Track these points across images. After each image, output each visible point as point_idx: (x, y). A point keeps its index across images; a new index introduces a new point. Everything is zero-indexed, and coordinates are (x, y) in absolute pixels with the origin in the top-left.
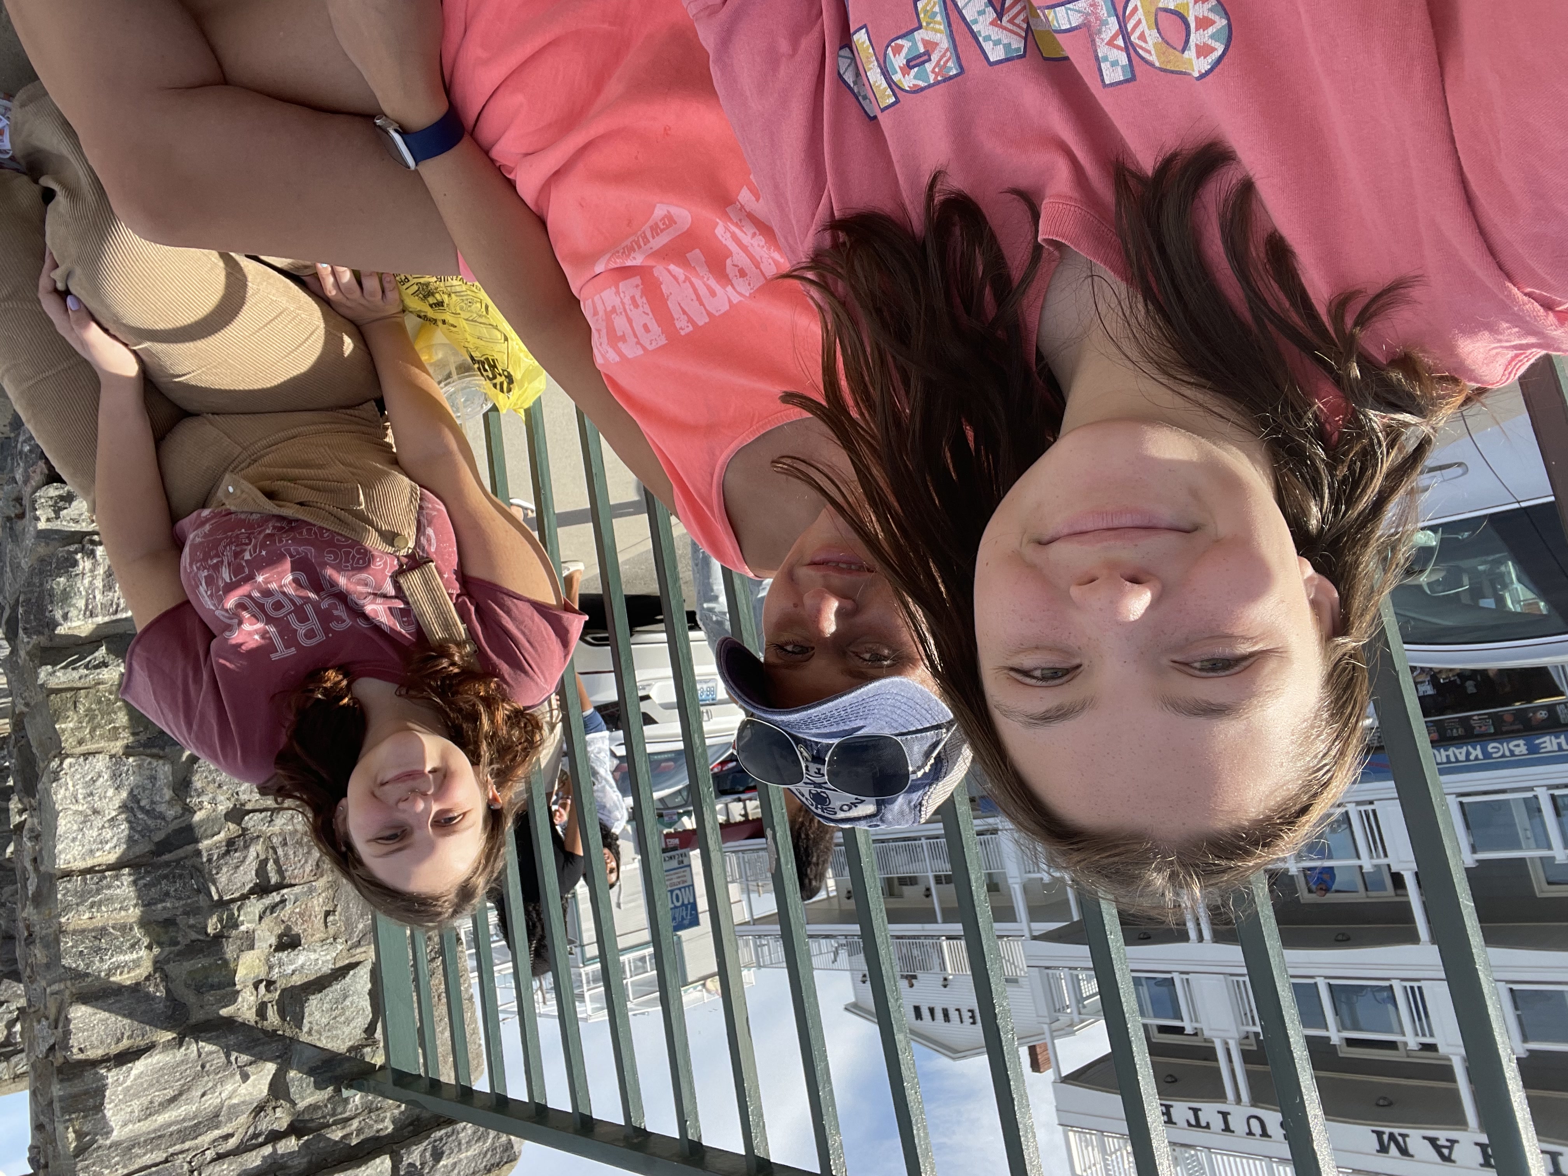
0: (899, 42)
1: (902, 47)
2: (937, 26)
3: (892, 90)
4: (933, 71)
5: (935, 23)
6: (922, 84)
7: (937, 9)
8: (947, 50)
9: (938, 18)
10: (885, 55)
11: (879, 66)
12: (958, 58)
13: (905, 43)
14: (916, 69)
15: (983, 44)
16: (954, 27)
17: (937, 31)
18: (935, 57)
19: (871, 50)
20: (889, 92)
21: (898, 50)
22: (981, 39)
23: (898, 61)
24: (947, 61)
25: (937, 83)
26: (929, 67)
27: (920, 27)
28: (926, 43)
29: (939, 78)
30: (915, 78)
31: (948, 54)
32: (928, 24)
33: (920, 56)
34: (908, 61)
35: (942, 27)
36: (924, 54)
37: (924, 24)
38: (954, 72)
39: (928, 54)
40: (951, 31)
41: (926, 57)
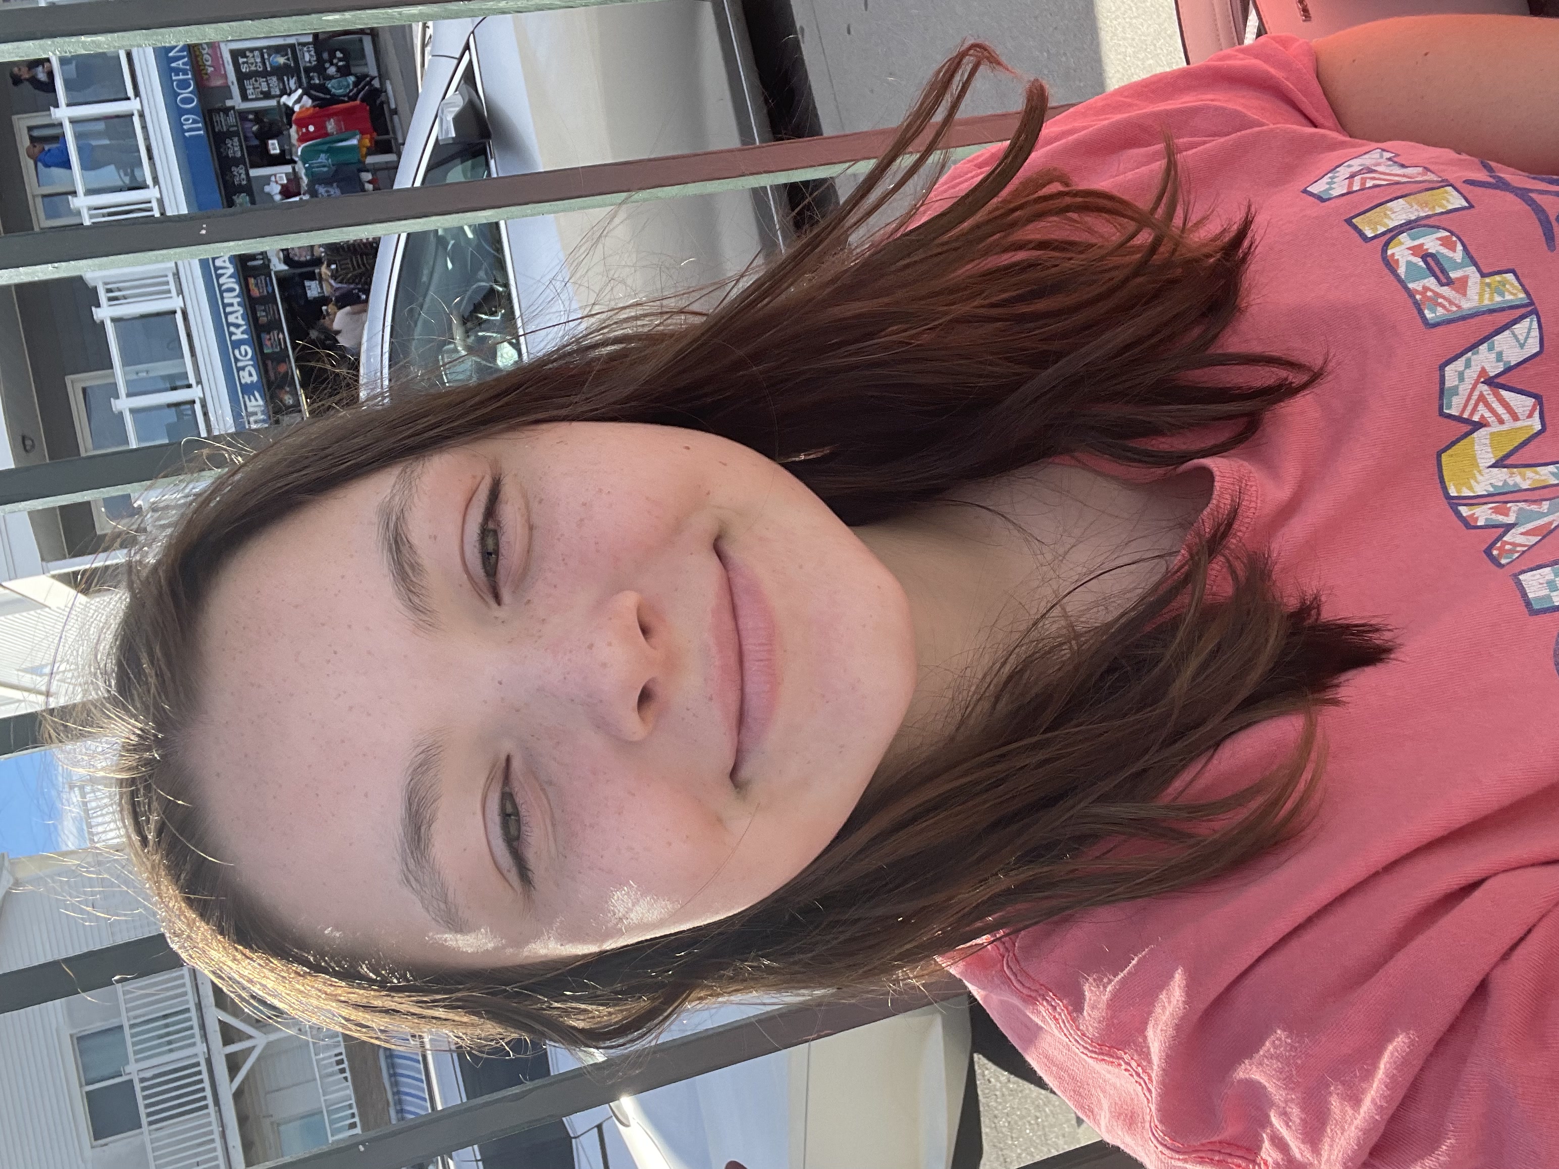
0: (1459, 247)
1: (1454, 250)
2: (1487, 296)
3: (1383, 234)
4: (1426, 289)
5: (1492, 294)
6: (1402, 271)
7: (1508, 297)
8: (1459, 307)
9: (1498, 299)
10: (1438, 228)
11: (1418, 219)
12: (1449, 322)
13: (1458, 255)
14: (1422, 264)
15: (1463, 358)
16: (1488, 317)
17: (1481, 295)
18: (1445, 291)
19: (1439, 210)
20: (1381, 230)
21: (1445, 242)
22: (1470, 354)
23: (1431, 243)
24: (1444, 307)
25: (1411, 294)
26: (1431, 282)
27: (1483, 275)
28: (1464, 280)
29: (1418, 297)
30: (1409, 263)
31: (1454, 309)
32: (1489, 285)
33: (1443, 271)
34: (1432, 255)
35: (1486, 302)
36: (1448, 277)
37: (1487, 280)
38: (1429, 315)
39: (1449, 282)
40: (1484, 313)
41: (1444, 281)
